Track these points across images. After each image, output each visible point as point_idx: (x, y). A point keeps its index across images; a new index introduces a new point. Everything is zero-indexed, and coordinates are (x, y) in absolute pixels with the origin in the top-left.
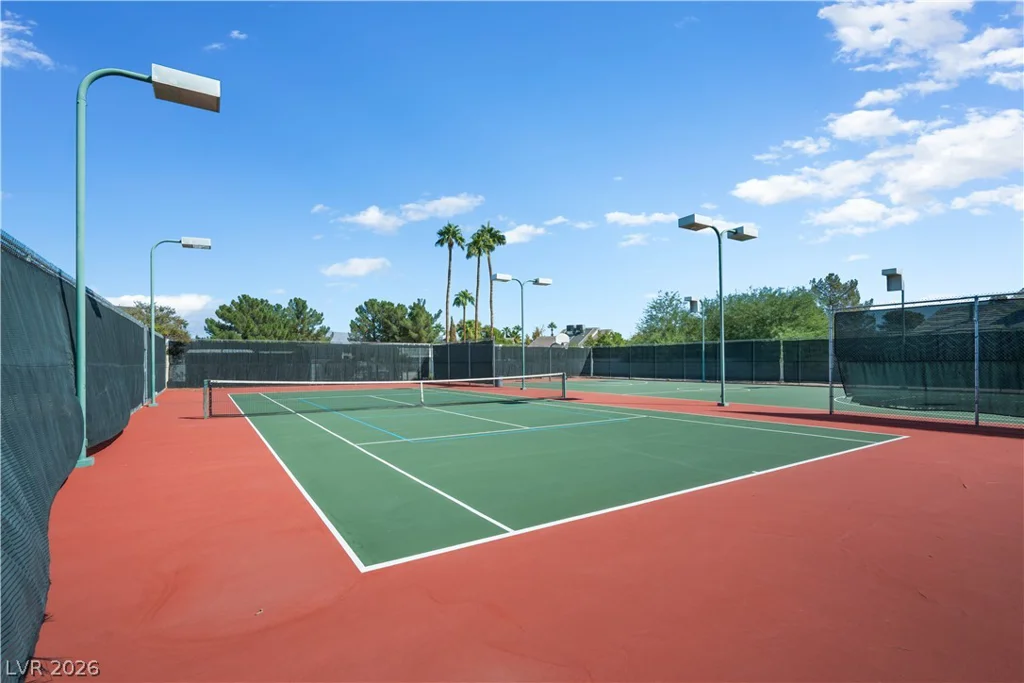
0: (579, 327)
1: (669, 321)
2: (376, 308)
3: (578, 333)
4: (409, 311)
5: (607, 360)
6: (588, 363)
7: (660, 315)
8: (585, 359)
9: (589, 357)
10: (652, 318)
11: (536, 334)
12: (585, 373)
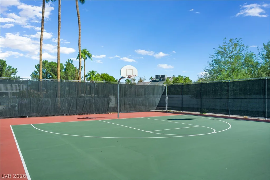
0: (163, 76)
1: (232, 64)
2: (47, 65)
3: (163, 80)
4: (65, 67)
5: (180, 96)
6: (163, 99)
7: (223, 60)
8: (161, 96)
9: (164, 94)
10: (217, 62)
11: (141, 81)
12: (161, 107)
